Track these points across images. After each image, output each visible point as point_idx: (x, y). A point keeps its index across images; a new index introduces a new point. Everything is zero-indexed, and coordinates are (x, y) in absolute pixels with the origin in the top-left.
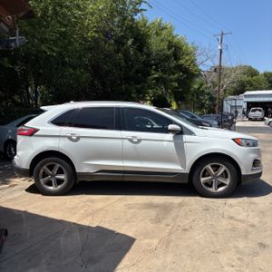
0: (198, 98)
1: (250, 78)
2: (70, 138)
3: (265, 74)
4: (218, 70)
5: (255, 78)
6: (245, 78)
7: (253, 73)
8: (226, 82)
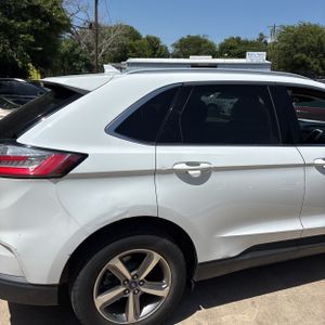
0: (70, 64)
1: (131, 42)
2: (184, 176)
3: (148, 38)
4: (94, 27)
5: (137, 42)
6: (127, 41)
7: (135, 35)
8: (105, 45)
